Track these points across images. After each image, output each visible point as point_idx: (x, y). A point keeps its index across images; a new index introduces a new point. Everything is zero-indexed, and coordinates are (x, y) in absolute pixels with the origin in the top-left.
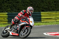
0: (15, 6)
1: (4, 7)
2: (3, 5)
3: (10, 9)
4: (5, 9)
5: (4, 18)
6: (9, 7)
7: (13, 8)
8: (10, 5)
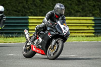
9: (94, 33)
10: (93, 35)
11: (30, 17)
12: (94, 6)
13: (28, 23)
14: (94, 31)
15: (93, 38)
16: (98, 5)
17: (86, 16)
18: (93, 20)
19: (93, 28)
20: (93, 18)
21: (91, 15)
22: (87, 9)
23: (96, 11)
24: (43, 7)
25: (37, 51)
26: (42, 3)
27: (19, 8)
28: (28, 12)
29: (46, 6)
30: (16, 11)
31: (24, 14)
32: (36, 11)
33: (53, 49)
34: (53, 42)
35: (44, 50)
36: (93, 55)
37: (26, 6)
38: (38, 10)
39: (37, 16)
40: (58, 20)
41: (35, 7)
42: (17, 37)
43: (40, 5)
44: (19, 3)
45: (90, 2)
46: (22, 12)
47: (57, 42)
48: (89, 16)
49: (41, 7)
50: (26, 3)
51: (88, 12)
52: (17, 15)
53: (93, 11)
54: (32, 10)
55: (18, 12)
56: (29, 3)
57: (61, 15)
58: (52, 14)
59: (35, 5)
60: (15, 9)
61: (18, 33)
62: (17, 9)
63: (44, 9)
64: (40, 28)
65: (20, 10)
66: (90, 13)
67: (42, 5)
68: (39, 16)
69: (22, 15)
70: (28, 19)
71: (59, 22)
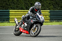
0: (58, 3)
1: (46, 5)
2: (45, 2)
3: (52, 7)
4: (47, 6)
5: (46, 16)
6: (51, 4)
7: (56, 5)
8: (53, 2)
9: (50, 20)
10: (49, 21)
11: (10, 10)
12: (50, 3)
13: (9, 14)
14: (49, 19)
15: (49, 23)
16: (52, 3)
17: (45, 10)
18: (49, 12)
19: (49, 17)
20: (49, 11)
21: (48, 9)
22: (45, 5)
23: (51, 7)
24: (18, 4)
25: (24, 31)
26: (18, 2)
27: (4, 5)
28: (9, 7)
29: (20, 3)
30: (2, 7)
31: (7, 8)
32: (14, 7)
33: (34, 30)
34: (35, 26)
35: (28, 31)
36: (49, 33)
37: (8, 4)
38: (16, 6)
39: (15, 10)
40: (37, 12)
41: (13, 4)
42: (3, 22)
43: (17, 3)
44: (4, 2)
45: (47, 1)
46: (6, 7)
47: (37, 26)
48: (47, 10)
49: (17, 4)
50: (8, 2)
51: (46, 7)
52: (3, 9)
53: (49, 6)
54: (11, 6)
55: (3, 7)
56: (10, 2)
57: (39, 9)
58: (33, 9)
59: (14, 3)
60: (1, 6)
61: (3, 20)
62: (3, 5)
63: (19, 5)
64: (26, 17)
65: (4, 6)
66: (47, 8)
67: (18, 3)
68: (16, 10)
69: (6, 9)
70: (9, 11)
71: (38, 14)
